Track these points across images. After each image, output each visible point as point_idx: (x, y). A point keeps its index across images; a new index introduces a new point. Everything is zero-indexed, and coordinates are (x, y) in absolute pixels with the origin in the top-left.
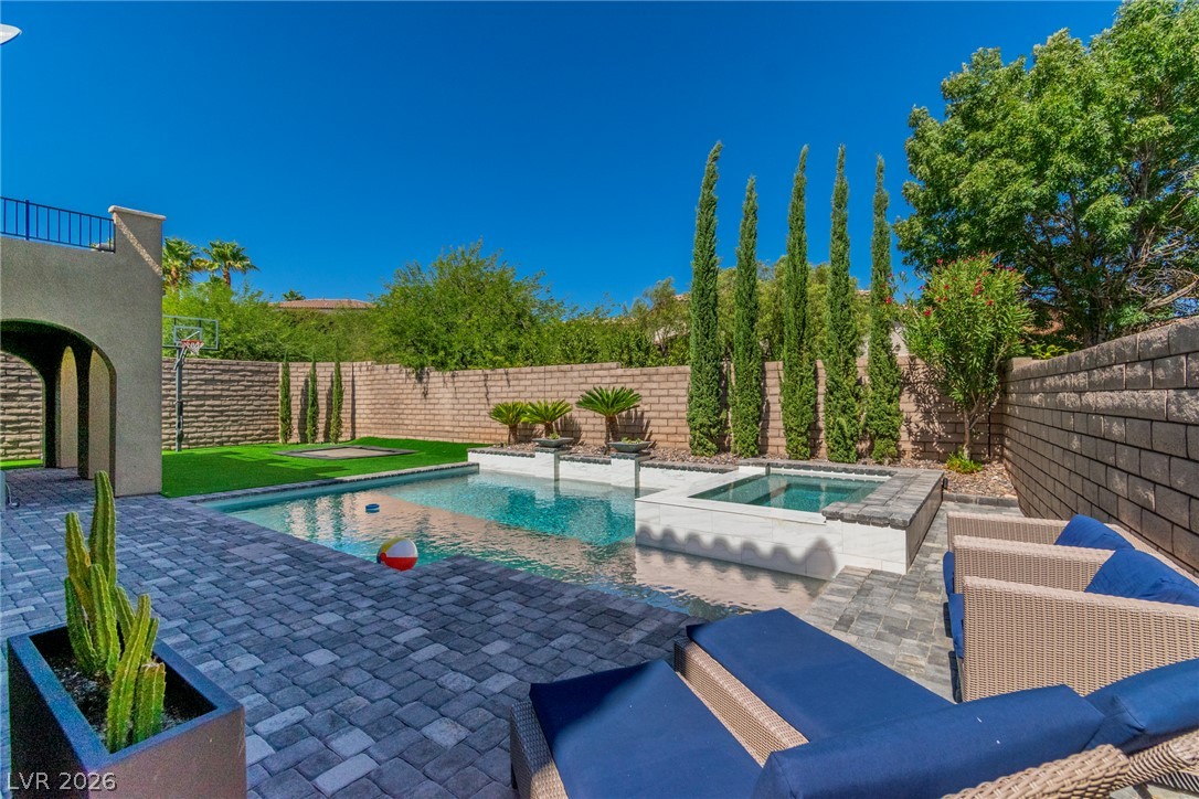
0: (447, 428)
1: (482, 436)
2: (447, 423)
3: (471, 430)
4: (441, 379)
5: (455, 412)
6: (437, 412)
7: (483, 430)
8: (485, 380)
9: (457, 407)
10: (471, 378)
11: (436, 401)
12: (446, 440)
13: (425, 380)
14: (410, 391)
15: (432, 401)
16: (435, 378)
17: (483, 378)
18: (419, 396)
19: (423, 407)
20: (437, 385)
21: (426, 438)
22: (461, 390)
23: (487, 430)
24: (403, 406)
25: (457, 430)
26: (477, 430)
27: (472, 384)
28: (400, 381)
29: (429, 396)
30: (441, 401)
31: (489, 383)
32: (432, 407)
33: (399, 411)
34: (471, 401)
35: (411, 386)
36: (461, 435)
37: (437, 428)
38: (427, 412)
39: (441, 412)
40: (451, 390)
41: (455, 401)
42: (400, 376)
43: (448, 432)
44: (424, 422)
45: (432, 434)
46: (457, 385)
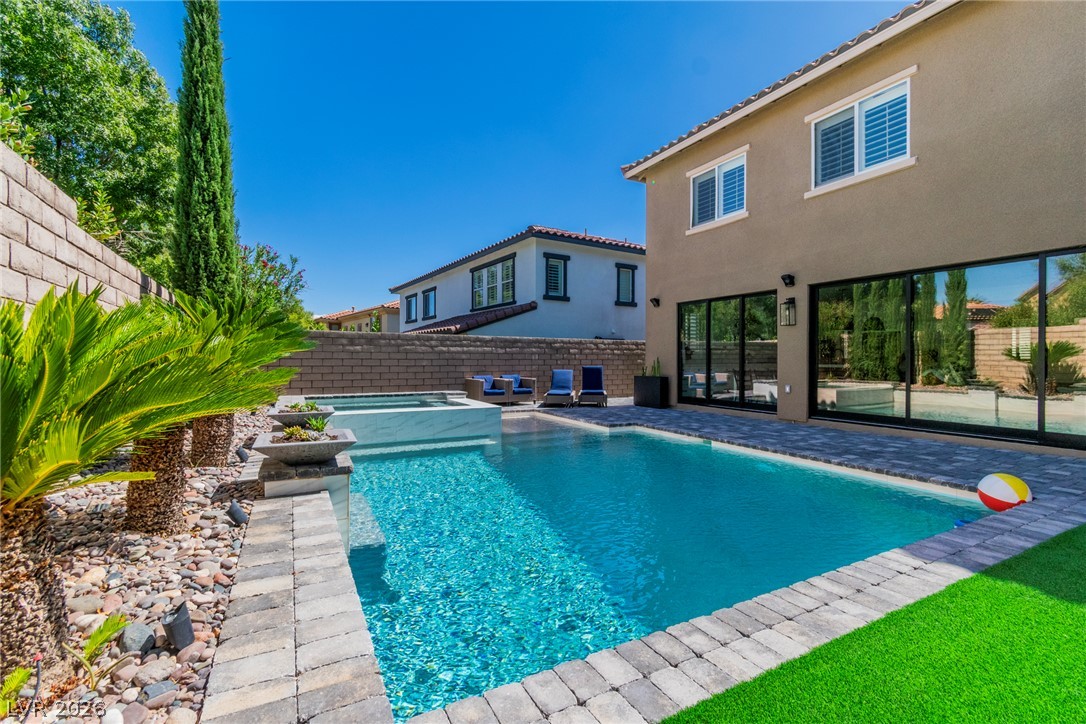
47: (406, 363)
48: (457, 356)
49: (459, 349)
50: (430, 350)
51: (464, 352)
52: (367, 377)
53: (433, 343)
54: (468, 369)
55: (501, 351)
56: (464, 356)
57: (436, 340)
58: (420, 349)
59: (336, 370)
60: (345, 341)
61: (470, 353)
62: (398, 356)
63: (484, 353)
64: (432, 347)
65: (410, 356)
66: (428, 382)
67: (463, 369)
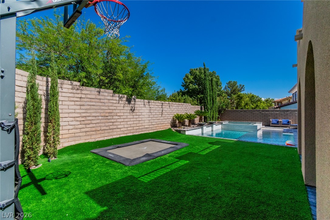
0: (146, 127)
1: (161, 127)
2: (146, 124)
3: (157, 125)
4: (143, 103)
5: (150, 119)
6: (140, 119)
7: (161, 125)
8: (162, 105)
9: (151, 116)
10: (157, 104)
11: (140, 114)
12: (145, 132)
13: (132, 103)
14: (122, 108)
15: (137, 114)
16: (139, 103)
17: (161, 104)
18: (128, 111)
19: (132, 117)
20: (141, 106)
21: (134, 134)
22: (152, 109)
23: (163, 125)
24: (117, 117)
25: (151, 126)
26: (159, 125)
27: (157, 107)
28: (114, 102)
29: (135, 111)
30: (143, 114)
31: (163, 107)
32: (138, 117)
33: (113, 121)
34: (157, 114)
35: (123, 105)
36: (153, 129)
37: (140, 127)
38: (135, 119)
39: (143, 119)
40: (148, 109)
41: (150, 114)
42: (114, 98)
43: (147, 128)
44: (132, 126)
45: (138, 130)
46: (150, 106)
47: (253, 116)
48: (268, 114)
49: (268, 113)
50: (259, 113)
51: (270, 113)
52: (245, 118)
53: (260, 111)
54: (271, 117)
55: (282, 113)
56: (270, 114)
57: (261, 111)
58: (257, 113)
59: (238, 117)
60: (240, 111)
61: (272, 114)
62: (251, 114)
63: (277, 114)
64: (260, 112)
65: (254, 114)
66: (259, 120)
67: (269, 117)
